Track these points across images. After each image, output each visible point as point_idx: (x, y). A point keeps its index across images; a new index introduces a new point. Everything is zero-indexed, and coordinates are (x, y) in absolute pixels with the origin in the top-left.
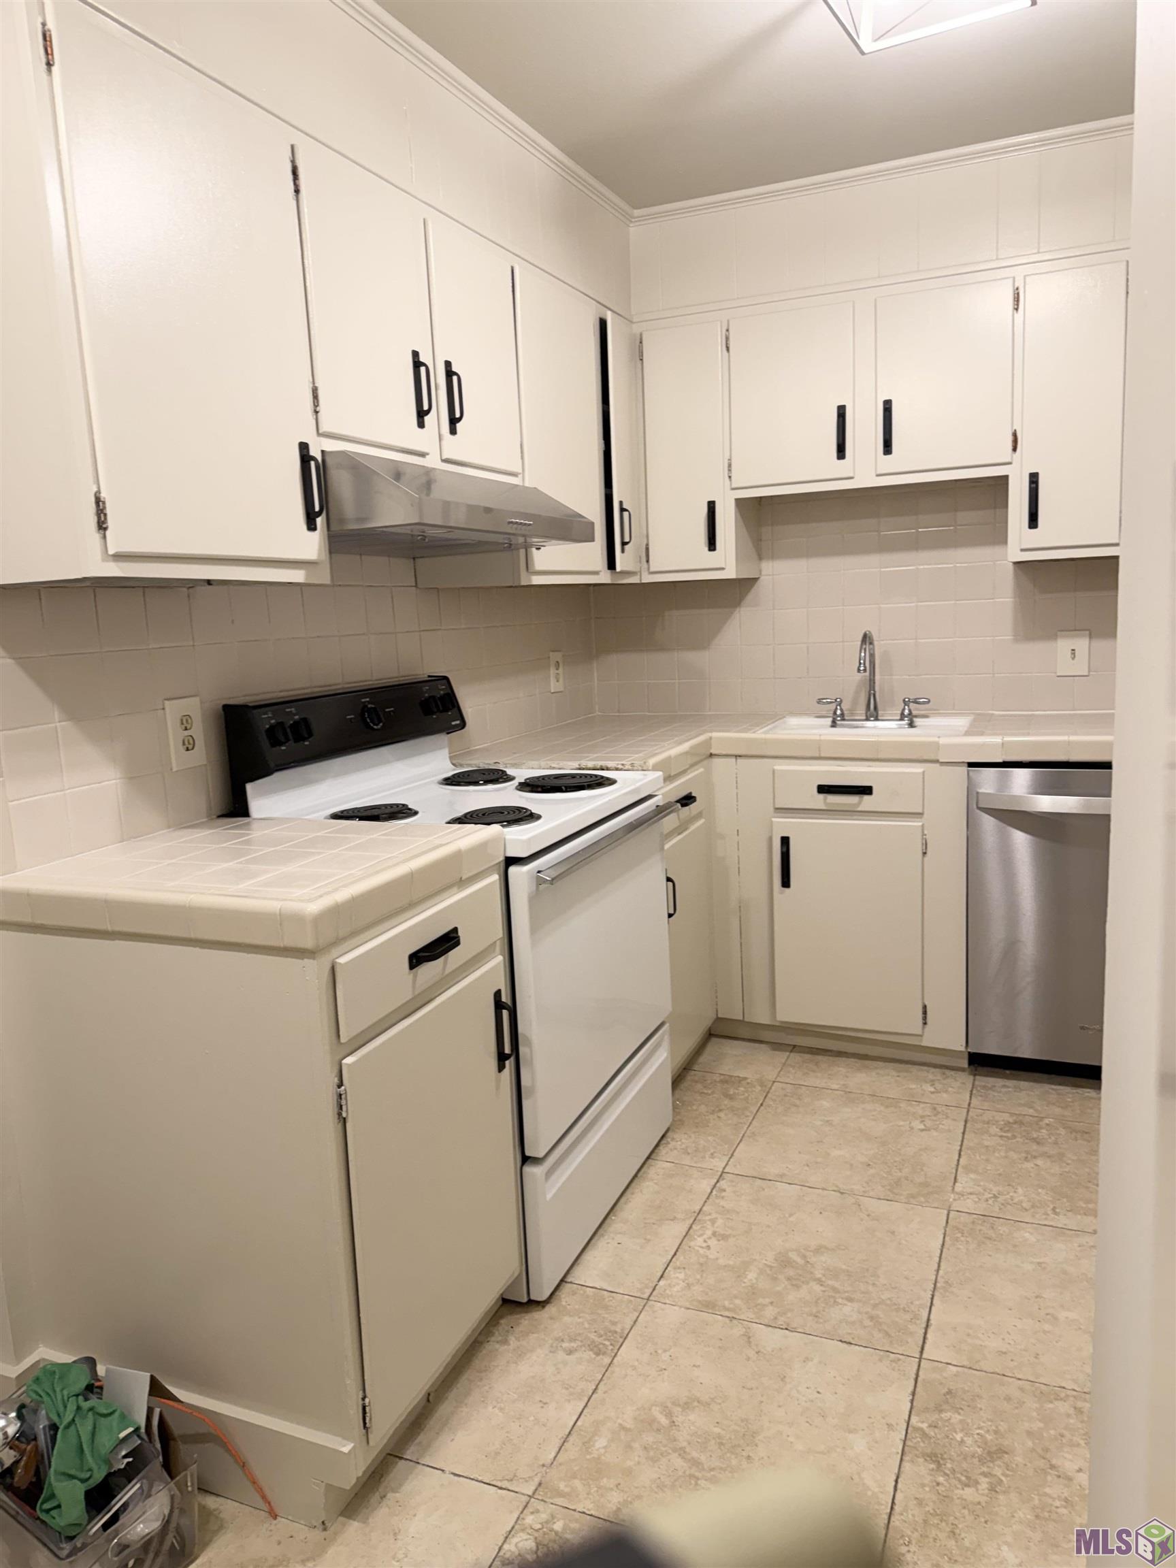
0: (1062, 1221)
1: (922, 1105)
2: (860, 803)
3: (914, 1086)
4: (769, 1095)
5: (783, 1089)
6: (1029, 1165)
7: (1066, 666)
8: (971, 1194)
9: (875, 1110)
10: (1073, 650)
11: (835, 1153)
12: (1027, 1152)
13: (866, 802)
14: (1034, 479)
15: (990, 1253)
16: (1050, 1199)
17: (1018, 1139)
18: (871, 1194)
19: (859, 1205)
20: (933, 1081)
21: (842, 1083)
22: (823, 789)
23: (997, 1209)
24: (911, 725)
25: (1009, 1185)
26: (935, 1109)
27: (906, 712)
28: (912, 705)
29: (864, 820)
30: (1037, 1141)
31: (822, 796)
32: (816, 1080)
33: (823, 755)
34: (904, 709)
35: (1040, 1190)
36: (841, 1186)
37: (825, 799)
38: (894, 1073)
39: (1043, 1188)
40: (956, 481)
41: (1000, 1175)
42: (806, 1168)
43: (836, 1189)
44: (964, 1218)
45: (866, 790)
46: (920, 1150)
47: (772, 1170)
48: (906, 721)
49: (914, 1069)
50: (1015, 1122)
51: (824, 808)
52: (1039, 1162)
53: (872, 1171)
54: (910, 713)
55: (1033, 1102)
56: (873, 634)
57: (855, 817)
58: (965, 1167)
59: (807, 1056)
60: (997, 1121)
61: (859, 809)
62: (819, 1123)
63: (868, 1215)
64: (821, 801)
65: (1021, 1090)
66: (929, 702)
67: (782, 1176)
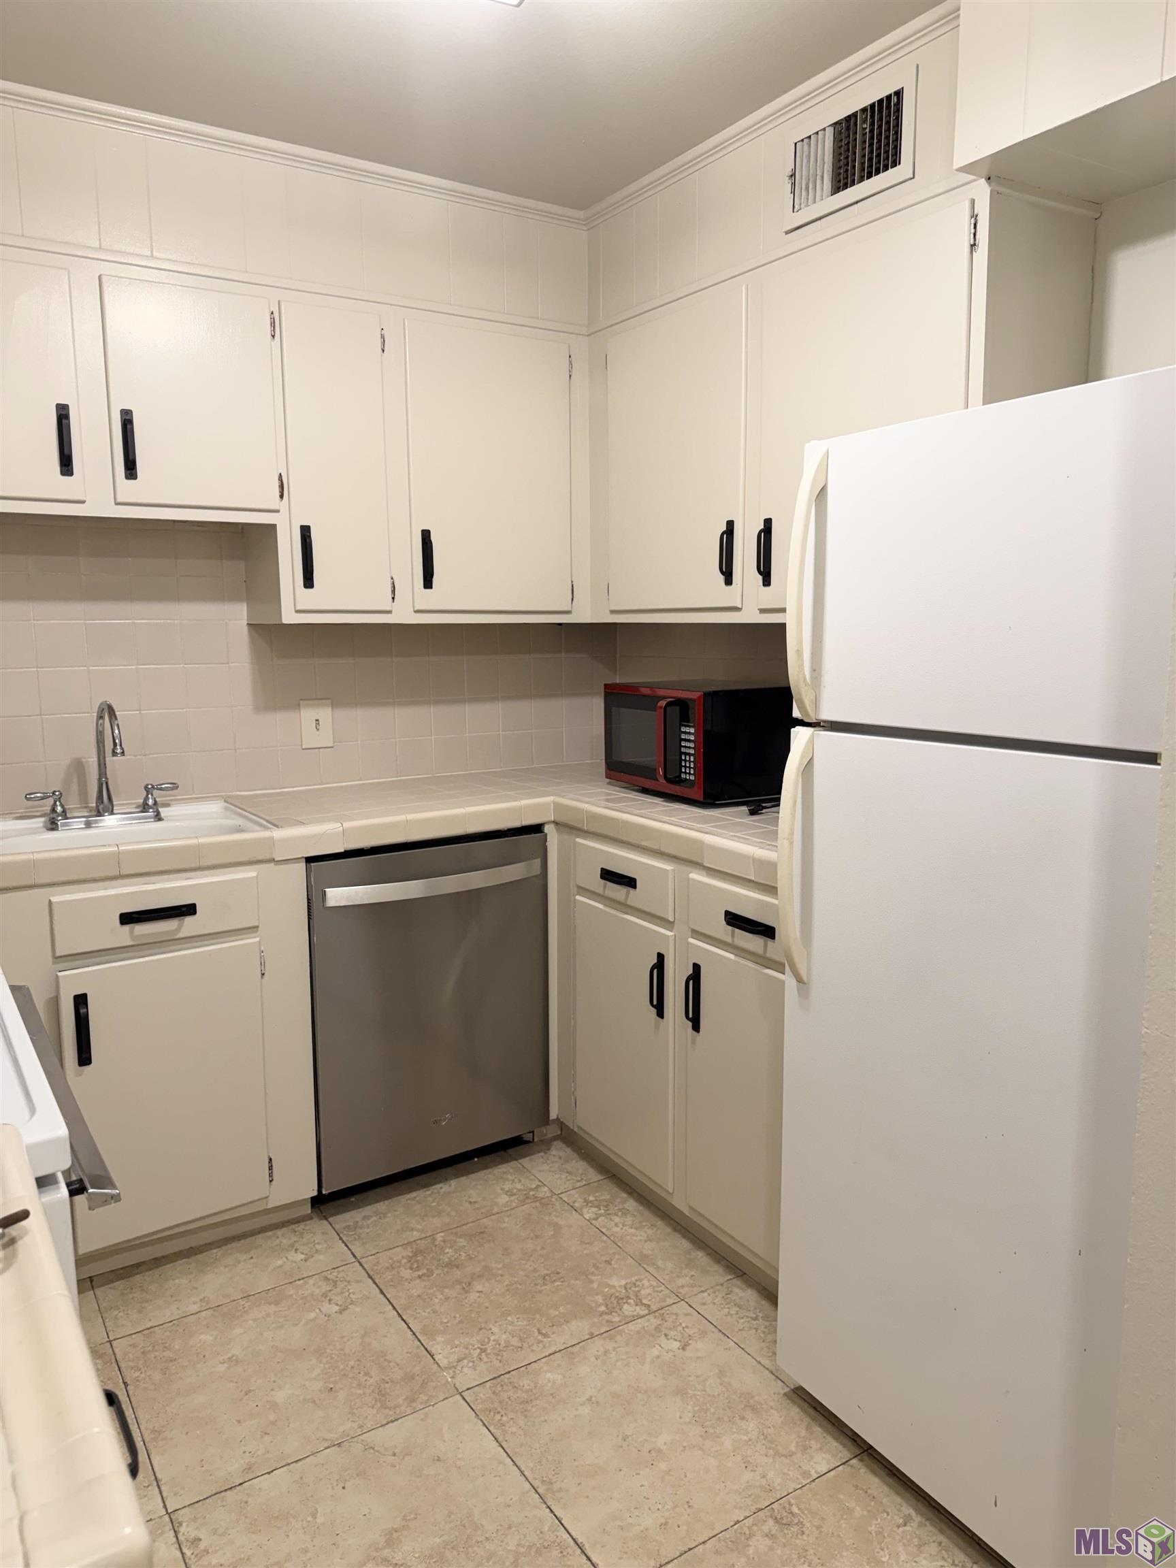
0: (559, 1340)
1: (311, 1281)
2: (179, 929)
3: (279, 1262)
4: (123, 1365)
5: (134, 1346)
6: (473, 1296)
7: (311, 738)
8: (459, 1361)
9: (268, 1315)
10: (317, 720)
11: (280, 1396)
12: (459, 1282)
13: (189, 925)
14: (305, 532)
15: (543, 1419)
16: (525, 1323)
17: (436, 1272)
18: (369, 1425)
19: (373, 1448)
20: (292, 1246)
21: (197, 1299)
22: (128, 919)
23: (497, 1363)
24: (158, 818)
25: (481, 1329)
26: (327, 1279)
27: (150, 802)
28: (156, 792)
29: (188, 949)
30: (452, 1264)
31: (127, 928)
32: (165, 1312)
33: (124, 872)
34: (146, 799)
35: (509, 1318)
36: (330, 1436)
37: (132, 932)
38: (243, 1257)
39: (509, 1314)
40: (174, 521)
41: (461, 1322)
42: (267, 1438)
43: (326, 1444)
44: (483, 1393)
45: (190, 910)
46: (362, 1337)
47: (233, 1467)
48: (151, 813)
49: (260, 1239)
50: (415, 1255)
51: (130, 943)
52: (478, 1286)
53: (342, 1395)
54: (155, 803)
55: (407, 1222)
56: (113, 704)
57: (172, 948)
58: (424, 1332)
59: (120, 1284)
60: (400, 1262)
61: (181, 935)
62: (222, 1368)
63: (394, 1455)
64: (125, 935)
65: (385, 1215)
66: (177, 787)
67: (250, 1468)
